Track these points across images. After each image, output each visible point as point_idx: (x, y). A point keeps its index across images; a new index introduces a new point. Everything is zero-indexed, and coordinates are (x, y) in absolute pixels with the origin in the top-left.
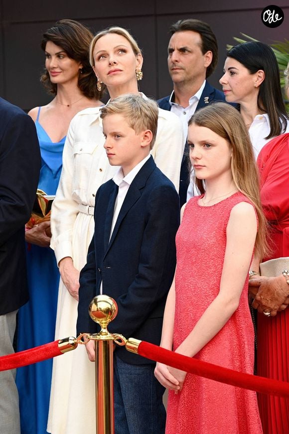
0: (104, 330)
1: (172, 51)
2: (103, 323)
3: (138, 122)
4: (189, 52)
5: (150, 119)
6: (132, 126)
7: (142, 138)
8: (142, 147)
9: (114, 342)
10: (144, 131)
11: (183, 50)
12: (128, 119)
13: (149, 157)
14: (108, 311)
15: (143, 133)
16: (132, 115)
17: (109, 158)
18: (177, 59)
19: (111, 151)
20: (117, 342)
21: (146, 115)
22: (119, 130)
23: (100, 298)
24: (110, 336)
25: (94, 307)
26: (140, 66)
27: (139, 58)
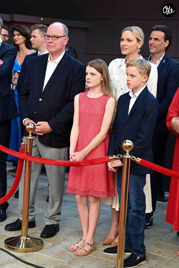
0: (128, 154)
1: (151, 39)
2: (128, 151)
3: (142, 71)
4: (159, 40)
5: (148, 70)
6: (140, 73)
7: (143, 78)
8: (143, 82)
10: (145, 75)
11: (156, 39)
12: (139, 69)
13: (145, 86)
14: (130, 146)
15: (144, 76)
16: (141, 68)
17: (128, 85)
19: (129, 82)
20: (132, 159)
21: (146, 69)
22: (134, 74)
23: (127, 141)
24: (129, 157)
25: (124, 144)
26: (140, 47)
27: (141, 43)
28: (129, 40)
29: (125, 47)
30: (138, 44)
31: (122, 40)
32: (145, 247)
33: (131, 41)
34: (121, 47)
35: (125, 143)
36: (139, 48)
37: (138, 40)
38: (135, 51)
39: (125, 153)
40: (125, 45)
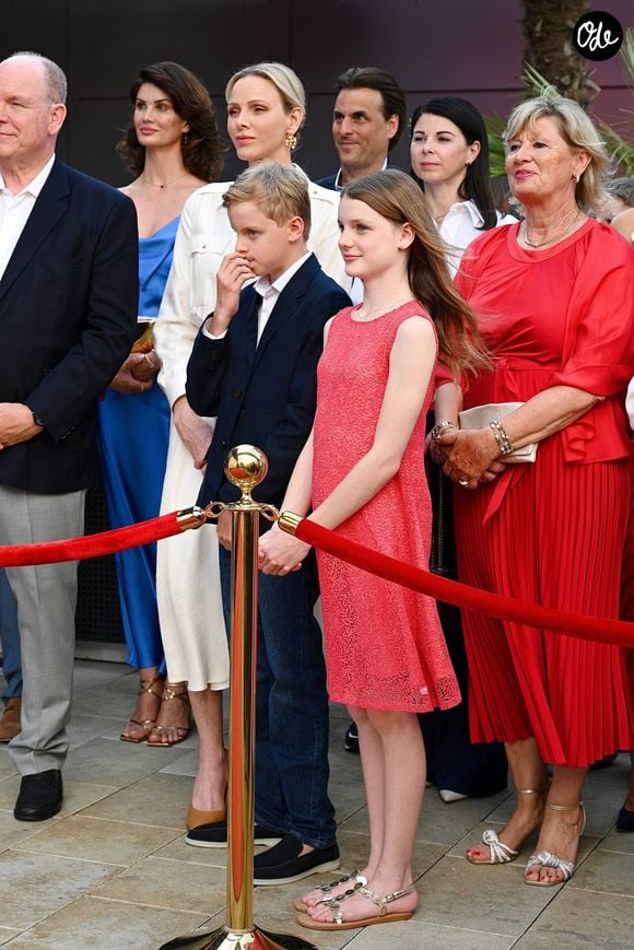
0: (247, 497)
1: (340, 116)
2: (246, 486)
4: (367, 119)
8: (291, 242)
9: (261, 515)
11: (357, 116)
13: (308, 255)
14: (254, 469)
15: (289, 222)
18: (349, 131)
20: (265, 515)
22: (252, 224)
23: (242, 448)
24: (255, 506)
25: (232, 463)
26: (294, 128)
27: (296, 114)
28: (258, 108)
29: (246, 133)
30: (288, 120)
31: (232, 112)
32: (332, 810)
33: (266, 109)
34: (234, 134)
35: (236, 458)
36: (293, 132)
37: (288, 105)
38: (283, 143)
39: (236, 496)
40: (247, 124)
